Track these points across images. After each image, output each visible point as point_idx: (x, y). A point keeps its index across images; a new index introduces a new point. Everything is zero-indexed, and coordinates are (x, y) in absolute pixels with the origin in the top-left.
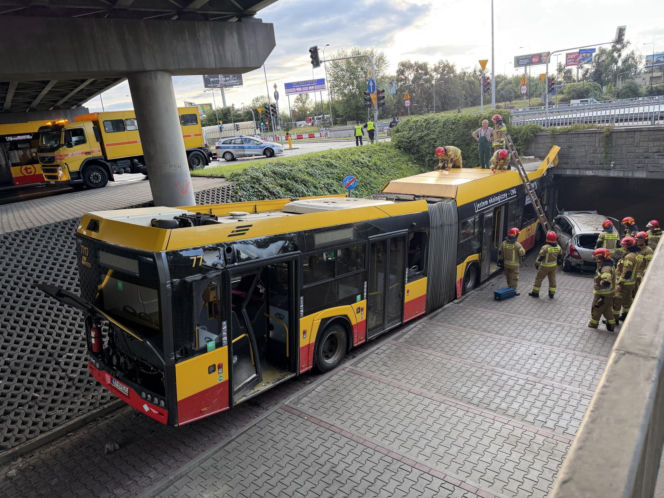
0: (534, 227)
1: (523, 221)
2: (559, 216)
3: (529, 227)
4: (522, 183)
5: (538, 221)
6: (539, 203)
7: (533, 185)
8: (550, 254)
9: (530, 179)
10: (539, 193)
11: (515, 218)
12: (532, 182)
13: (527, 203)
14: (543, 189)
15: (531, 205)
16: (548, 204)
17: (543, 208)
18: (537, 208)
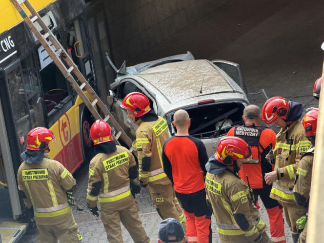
0: (73, 114)
1: (47, 107)
2: (119, 79)
3: (63, 118)
4: (21, 19)
5: (78, 100)
6: (69, 58)
7: (46, 21)
8: (112, 174)
9: (38, 9)
10: (63, 36)
11: (27, 103)
12: (42, 13)
13: (44, 64)
14: (71, 26)
15: (53, 67)
16: (89, 58)
17: (82, 69)
18: (69, 70)
